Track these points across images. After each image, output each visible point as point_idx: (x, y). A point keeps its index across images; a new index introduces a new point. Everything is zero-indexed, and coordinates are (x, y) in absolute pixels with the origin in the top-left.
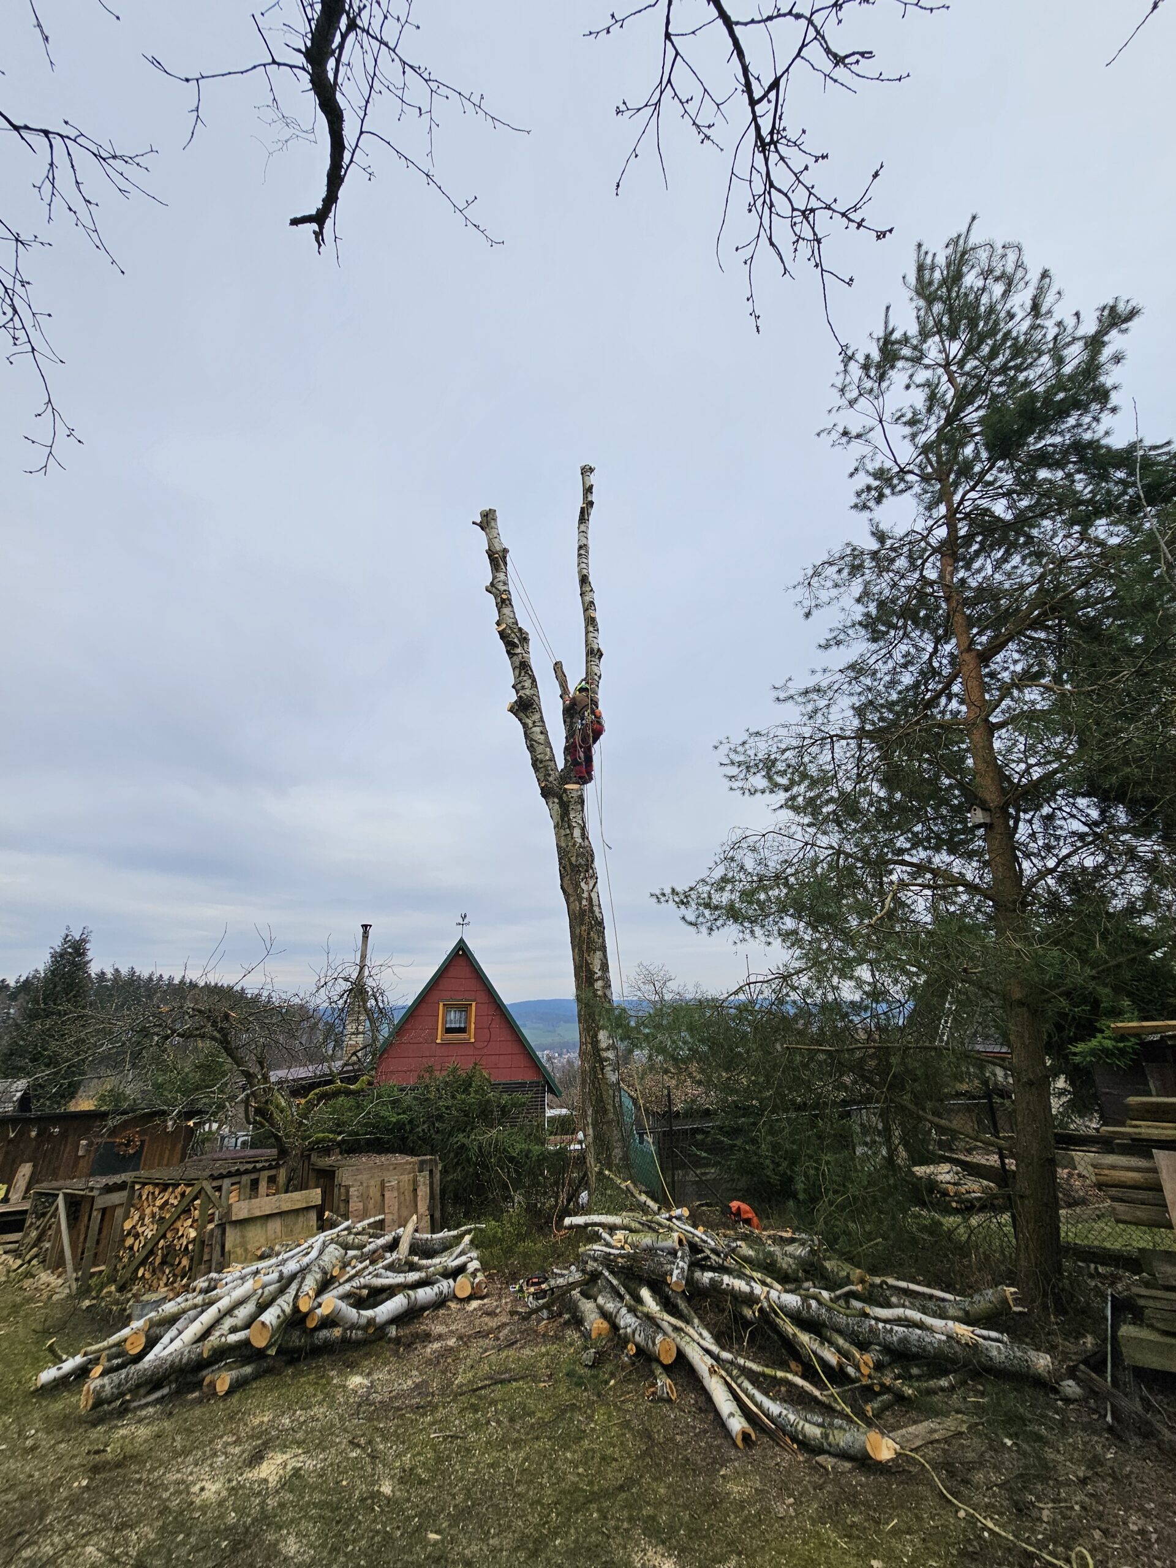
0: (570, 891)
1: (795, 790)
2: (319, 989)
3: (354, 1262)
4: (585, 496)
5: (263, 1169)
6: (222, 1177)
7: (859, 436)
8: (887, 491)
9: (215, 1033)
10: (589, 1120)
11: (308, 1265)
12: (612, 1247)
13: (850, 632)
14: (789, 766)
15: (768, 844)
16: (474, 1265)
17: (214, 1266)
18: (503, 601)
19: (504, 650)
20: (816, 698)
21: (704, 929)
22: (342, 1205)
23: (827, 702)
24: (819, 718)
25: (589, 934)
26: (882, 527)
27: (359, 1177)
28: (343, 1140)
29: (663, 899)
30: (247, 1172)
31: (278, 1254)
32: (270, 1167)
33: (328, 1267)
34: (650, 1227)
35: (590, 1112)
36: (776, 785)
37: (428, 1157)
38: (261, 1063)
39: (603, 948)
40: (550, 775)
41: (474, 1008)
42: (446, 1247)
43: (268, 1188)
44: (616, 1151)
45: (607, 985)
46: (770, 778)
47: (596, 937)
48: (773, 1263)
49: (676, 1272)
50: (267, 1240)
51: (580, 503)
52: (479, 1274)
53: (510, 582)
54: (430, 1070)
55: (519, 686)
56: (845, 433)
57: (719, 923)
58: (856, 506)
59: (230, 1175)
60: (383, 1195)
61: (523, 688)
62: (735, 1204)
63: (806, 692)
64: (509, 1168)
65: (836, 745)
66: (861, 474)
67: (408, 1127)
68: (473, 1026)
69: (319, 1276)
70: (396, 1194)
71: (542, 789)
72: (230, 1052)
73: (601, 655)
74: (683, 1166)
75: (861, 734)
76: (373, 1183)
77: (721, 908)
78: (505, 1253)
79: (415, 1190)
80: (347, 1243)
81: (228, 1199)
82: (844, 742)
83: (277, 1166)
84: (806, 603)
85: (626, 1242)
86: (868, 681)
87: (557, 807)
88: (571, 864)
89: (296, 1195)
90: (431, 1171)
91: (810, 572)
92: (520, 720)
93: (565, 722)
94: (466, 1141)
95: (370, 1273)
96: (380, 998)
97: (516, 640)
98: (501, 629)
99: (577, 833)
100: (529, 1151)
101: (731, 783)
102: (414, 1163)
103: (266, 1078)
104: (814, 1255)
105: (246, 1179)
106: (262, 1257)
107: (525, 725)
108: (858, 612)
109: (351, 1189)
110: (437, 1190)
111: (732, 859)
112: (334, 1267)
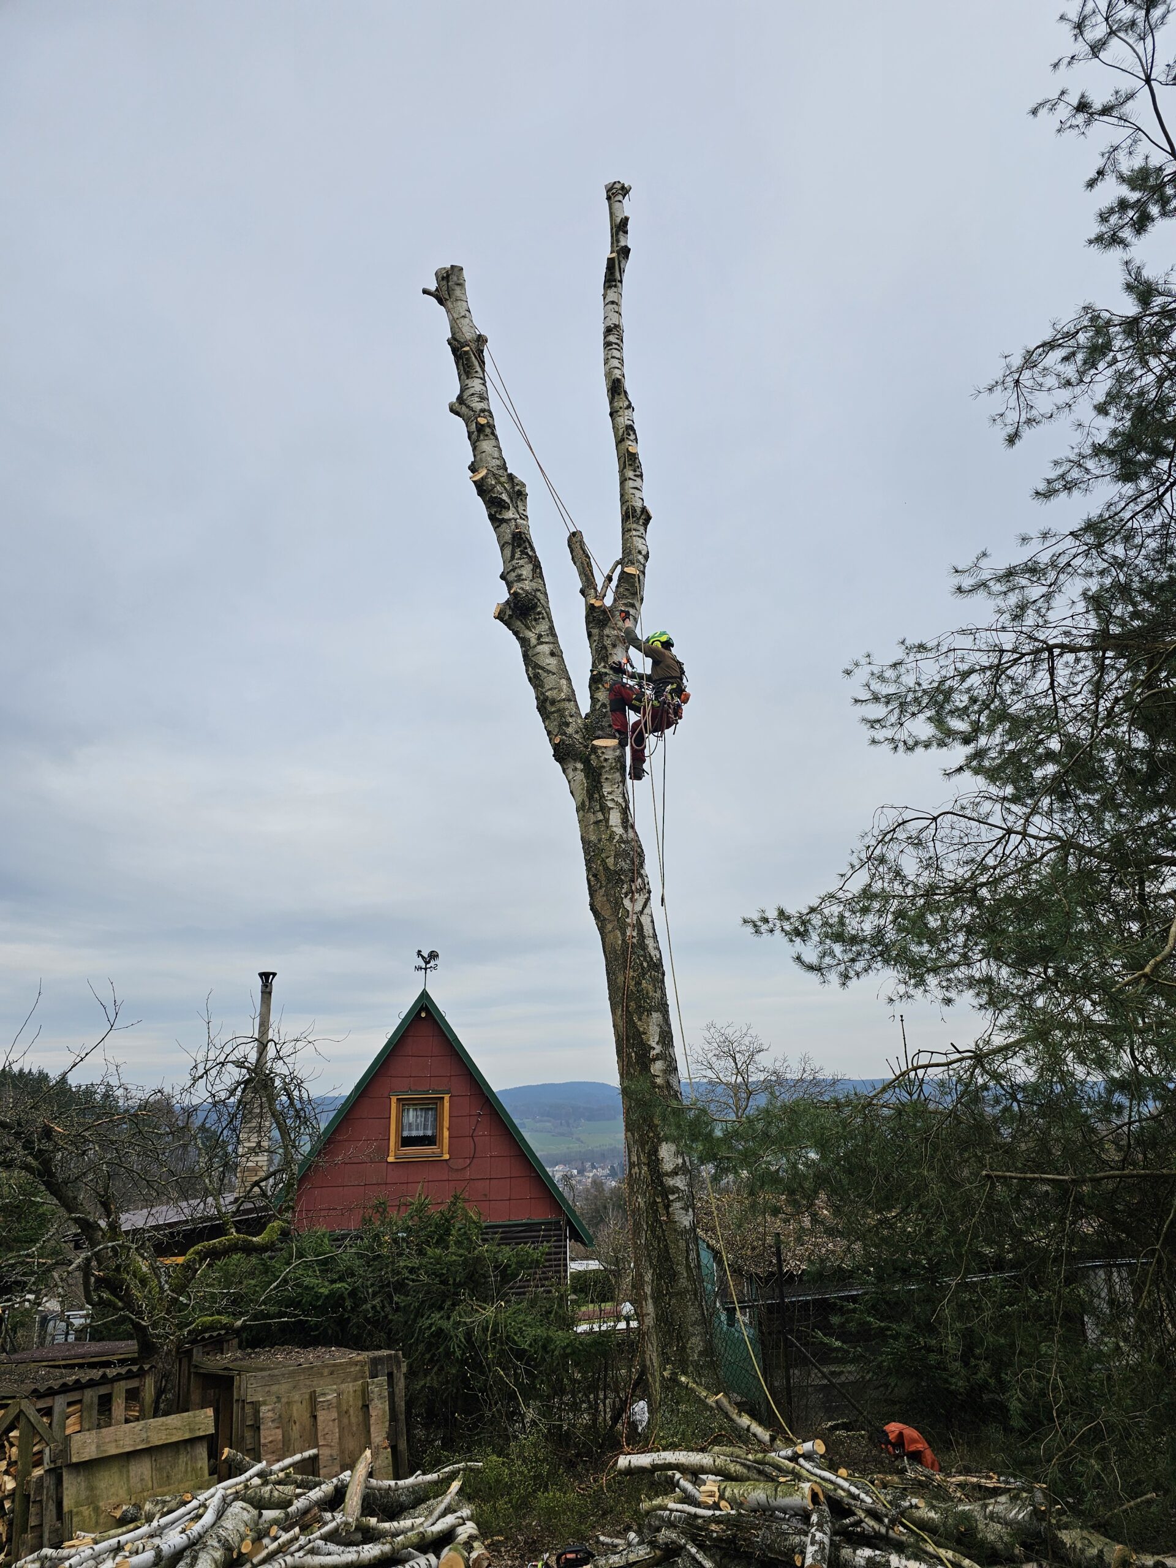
0: (606, 913)
1: (983, 741)
2: (195, 1080)
3: (274, 1531)
4: (615, 239)
5: (119, 1378)
6: (51, 1393)
7: (1106, 111)
8: (1154, 210)
9: (29, 1159)
10: (648, 1290)
11: (201, 1536)
12: (698, 1504)
13: (1090, 464)
14: (973, 700)
15: (941, 833)
16: (469, 1529)
17: (46, 1536)
18: (480, 428)
19: (485, 514)
20: (1024, 582)
21: (833, 977)
22: (248, 1434)
23: (1044, 590)
24: (1030, 618)
25: (639, 983)
26: (1147, 274)
27: (274, 1388)
28: (244, 1327)
29: (764, 928)
30: (92, 1384)
31: (149, 1519)
32: (130, 1375)
33: (233, 1539)
34: (760, 1472)
35: (648, 1277)
36: (950, 733)
37: (385, 1353)
38: (105, 1205)
39: (663, 1008)
40: (567, 724)
41: (447, 1104)
42: (420, 1498)
43: (127, 1408)
44: (693, 1340)
45: (672, 1068)
46: (938, 721)
47: (650, 988)
48: (971, 1531)
49: (810, 1550)
50: (130, 1492)
51: (606, 252)
52: (476, 1544)
53: (492, 394)
54: (381, 1208)
55: (512, 576)
56: (1083, 106)
57: (859, 966)
58: (1099, 239)
59: (65, 1389)
60: (315, 1417)
61: (519, 578)
62: (894, 1428)
63: (1010, 573)
64: (516, 1368)
65: (1059, 663)
66: (1110, 180)
67: (348, 1304)
68: (446, 1133)
69: (218, 1555)
70: (335, 1415)
71: (556, 748)
72: (54, 1189)
73: (648, 518)
74: (804, 1362)
75: (1101, 641)
76: (297, 1397)
77: (864, 940)
78: (517, 1508)
79: (366, 1407)
80: (262, 1498)
81: (64, 1428)
82: (1070, 657)
83: (141, 1374)
84: (1012, 417)
85: (721, 1497)
86: (1119, 551)
87: (580, 776)
88: (606, 869)
89: (173, 1420)
90: (390, 1375)
91: (1017, 361)
92: (516, 633)
93: (590, 635)
94: (446, 1325)
95: (301, 1548)
96: (296, 1093)
97: (504, 497)
98: (478, 477)
99: (615, 818)
100: (549, 1340)
101: (873, 733)
102: (362, 1364)
103: (114, 1227)
104: (1040, 1520)
105: (90, 1396)
106: (123, 1521)
107: (524, 642)
108: (1103, 429)
109: (263, 1409)
110: (401, 1405)
111: (882, 860)
112: (242, 1540)
